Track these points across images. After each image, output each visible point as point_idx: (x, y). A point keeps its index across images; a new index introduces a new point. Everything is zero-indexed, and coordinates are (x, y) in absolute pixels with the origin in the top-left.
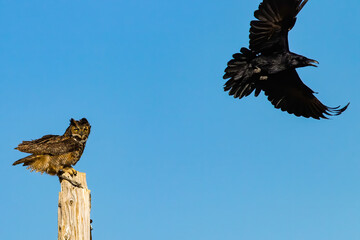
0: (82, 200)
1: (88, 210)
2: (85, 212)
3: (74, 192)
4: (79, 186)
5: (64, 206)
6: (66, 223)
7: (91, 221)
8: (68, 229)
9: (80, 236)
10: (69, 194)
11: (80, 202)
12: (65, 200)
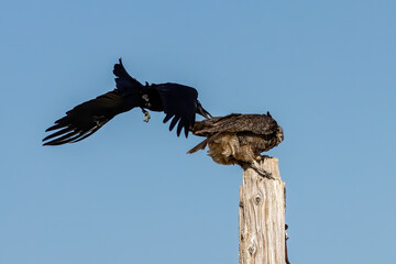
0: (274, 197)
1: (281, 211)
2: (278, 214)
3: (261, 185)
4: (268, 176)
5: (248, 205)
6: (250, 230)
7: (286, 227)
8: (253, 238)
9: (271, 248)
10: (254, 188)
11: (270, 199)
12: (248, 197)
